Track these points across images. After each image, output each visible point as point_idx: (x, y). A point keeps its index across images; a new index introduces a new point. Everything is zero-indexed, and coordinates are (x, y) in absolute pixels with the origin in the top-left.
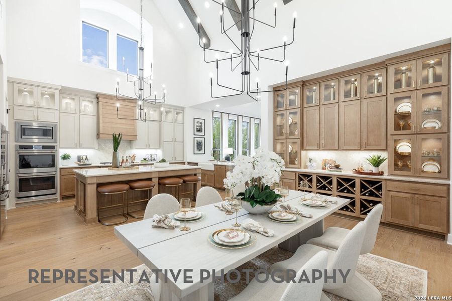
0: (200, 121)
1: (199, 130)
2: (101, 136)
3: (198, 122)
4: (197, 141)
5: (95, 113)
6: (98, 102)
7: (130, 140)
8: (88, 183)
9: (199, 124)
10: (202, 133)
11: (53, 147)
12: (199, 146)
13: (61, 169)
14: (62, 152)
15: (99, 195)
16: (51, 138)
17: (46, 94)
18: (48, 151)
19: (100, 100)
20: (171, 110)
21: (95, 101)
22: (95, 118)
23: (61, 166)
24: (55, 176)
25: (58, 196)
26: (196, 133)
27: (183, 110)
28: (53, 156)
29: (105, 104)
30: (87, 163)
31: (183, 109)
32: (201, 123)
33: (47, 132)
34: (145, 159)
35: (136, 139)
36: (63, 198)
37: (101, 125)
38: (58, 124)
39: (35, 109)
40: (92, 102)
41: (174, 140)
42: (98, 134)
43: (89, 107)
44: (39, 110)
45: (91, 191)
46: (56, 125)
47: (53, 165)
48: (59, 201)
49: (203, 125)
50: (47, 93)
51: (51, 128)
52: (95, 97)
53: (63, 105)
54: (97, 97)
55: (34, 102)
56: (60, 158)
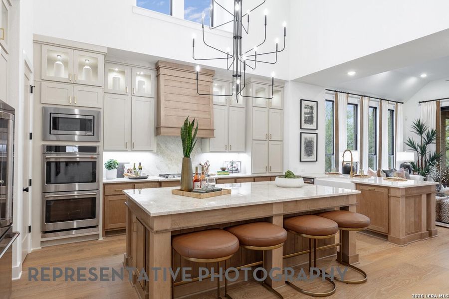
0: (311, 104)
1: (310, 120)
2: (163, 130)
3: (306, 107)
4: (306, 139)
5: (154, 95)
6: (158, 76)
7: (202, 138)
8: (156, 229)
9: (308, 110)
10: (313, 126)
11: (93, 149)
12: (308, 148)
13: (105, 185)
14: (107, 157)
15: (176, 258)
16: (91, 133)
17: (87, 65)
18: (87, 156)
19: (162, 71)
20: (264, 86)
21: (153, 74)
22: (153, 101)
23: (105, 180)
24: (96, 196)
25: (100, 230)
26: (305, 126)
27: (283, 87)
28: (94, 164)
29: (168, 78)
30: (142, 175)
31: (282, 83)
32: (312, 108)
33: (87, 124)
34: (224, 170)
35: (212, 136)
36: (108, 233)
37: (163, 113)
38: (102, 111)
39: (70, 87)
40: (149, 77)
41: (269, 138)
42: (157, 128)
43: (144, 83)
44: (76, 87)
45: (160, 246)
46: (99, 113)
47: (93, 178)
48: (101, 239)
49: (315, 111)
50: (87, 61)
51: (92, 118)
52: (154, 67)
53: (109, 82)
54: (157, 66)
55: (69, 75)
56: (104, 166)
